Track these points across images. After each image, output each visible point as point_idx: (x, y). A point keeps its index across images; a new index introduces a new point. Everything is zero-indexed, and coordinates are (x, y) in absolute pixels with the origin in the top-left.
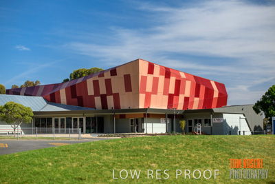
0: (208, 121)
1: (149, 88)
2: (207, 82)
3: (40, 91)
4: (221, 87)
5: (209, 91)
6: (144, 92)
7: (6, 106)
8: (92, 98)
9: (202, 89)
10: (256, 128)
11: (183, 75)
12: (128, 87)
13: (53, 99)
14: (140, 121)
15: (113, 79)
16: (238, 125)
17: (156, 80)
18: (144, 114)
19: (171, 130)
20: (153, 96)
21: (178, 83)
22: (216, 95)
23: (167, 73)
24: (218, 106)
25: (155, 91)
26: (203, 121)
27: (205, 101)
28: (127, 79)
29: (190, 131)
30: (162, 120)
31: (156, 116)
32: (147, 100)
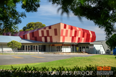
0: (88, 47)
1: (64, 34)
2: (88, 31)
3: (18, 34)
4: (93, 33)
5: (88, 35)
6: (62, 36)
7: (12, 42)
8: (41, 37)
9: (86, 34)
11: (78, 29)
12: (56, 34)
13: (24, 38)
14: (60, 47)
15: (50, 30)
16: (100, 49)
17: (67, 31)
18: (62, 45)
19: (73, 51)
20: (66, 37)
21: (76, 32)
22: (91, 36)
23: (72, 28)
24: (92, 41)
25: (66, 35)
26: (86, 47)
27: (86, 39)
28: (56, 30)
29: (80, 51)
30: (69, 47)
31: (67, 45)
32: (64, 39)
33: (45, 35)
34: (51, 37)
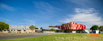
1: (73, 26)
2: (82, 25)
4: (85, 26)
5: (83, 27)
8: (65, 28)
9: (82, 26)
10: (90, 32)
11: (78, 24)
12: (70, 26)
13: (59, 28)
15: (68, 25)
17: (74, 25)
19: (76, 32)
21: (78, 25)
22: (84, 27)
23: (76, 24)
24: (84, 29)
25: (74, 26)
28: (70, 25)
29: (79, 32)
31: (74, 30)
32: (73, 28)
33: (66, 27)
34: (68, 28)
